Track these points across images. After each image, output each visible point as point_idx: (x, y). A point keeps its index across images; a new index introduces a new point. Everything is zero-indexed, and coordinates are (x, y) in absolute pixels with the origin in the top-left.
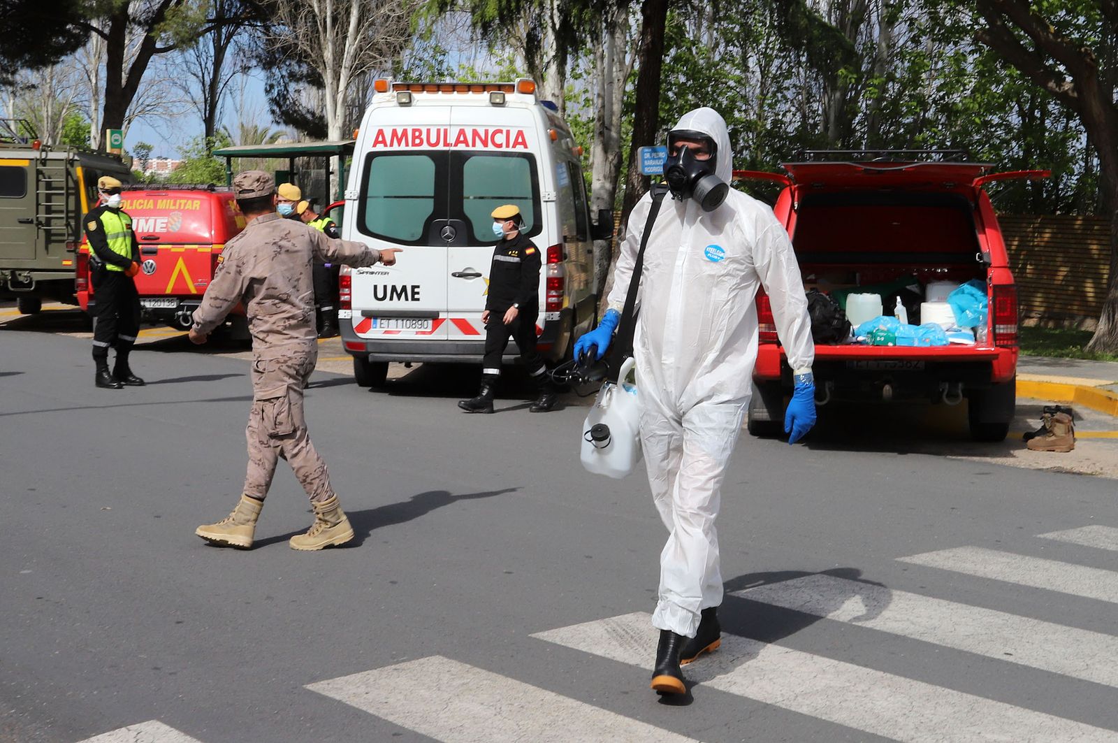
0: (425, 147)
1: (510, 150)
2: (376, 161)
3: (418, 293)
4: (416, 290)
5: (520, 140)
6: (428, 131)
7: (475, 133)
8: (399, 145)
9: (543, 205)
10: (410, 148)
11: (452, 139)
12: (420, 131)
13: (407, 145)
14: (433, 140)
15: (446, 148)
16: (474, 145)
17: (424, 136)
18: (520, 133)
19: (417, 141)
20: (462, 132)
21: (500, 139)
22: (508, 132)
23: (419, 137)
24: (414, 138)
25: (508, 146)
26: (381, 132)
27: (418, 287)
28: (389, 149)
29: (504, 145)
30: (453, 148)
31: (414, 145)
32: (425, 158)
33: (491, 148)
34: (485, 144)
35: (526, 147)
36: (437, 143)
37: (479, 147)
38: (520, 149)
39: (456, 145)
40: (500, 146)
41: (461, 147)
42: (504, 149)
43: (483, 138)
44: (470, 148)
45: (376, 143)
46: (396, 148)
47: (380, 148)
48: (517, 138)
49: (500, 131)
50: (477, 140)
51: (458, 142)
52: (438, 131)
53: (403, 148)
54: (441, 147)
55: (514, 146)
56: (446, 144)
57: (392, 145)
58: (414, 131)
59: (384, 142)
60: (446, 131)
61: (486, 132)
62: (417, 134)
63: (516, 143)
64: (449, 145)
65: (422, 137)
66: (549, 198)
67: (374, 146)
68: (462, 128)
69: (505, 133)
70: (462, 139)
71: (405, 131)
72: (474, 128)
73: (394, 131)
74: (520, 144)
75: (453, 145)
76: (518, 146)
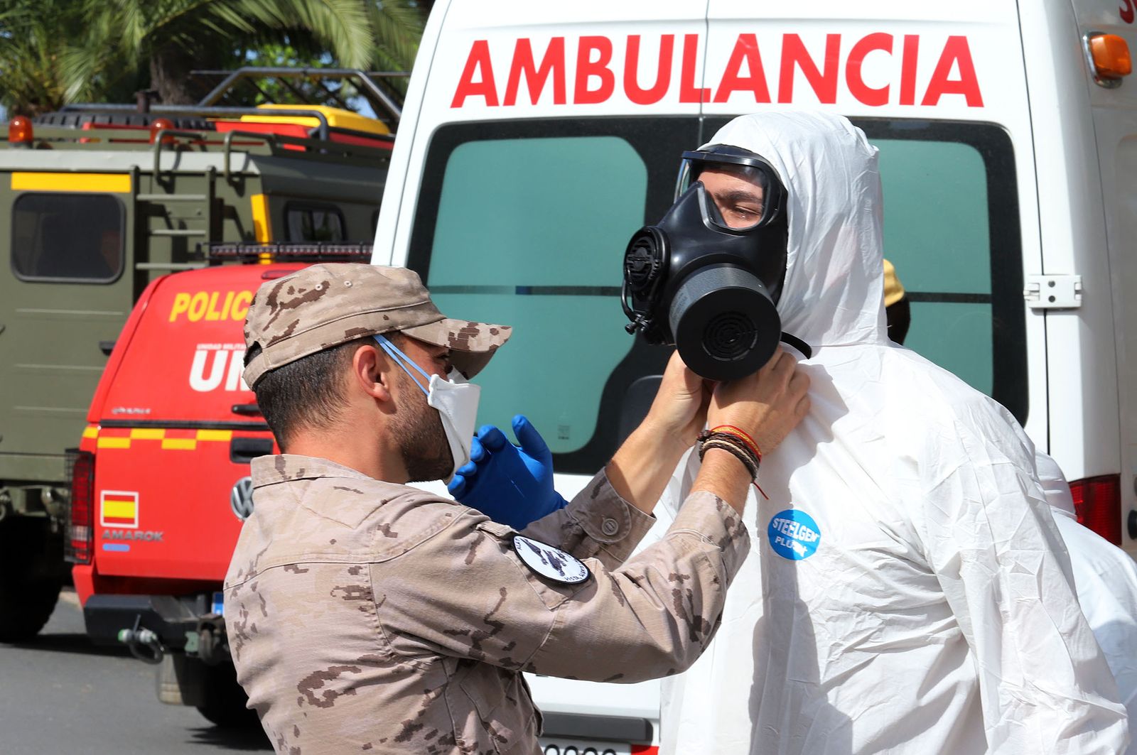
0: (619, 105)
1: (918, 111)
2: (463, 156)
5: (955, 74)
6: (633, 43)
7: (793, 49)
8: (535, 98)
9: (1033, 323)
10: (572, 109)
11: (708, 77)
12: (605, 46)
13: (560, 98)
14: (647, 79)
15: (691, 109)
16: (786, 96)
17: (617, 65)
18: (957, 48)
19: (594, 83)
20: (747, 46)
21: (881, 69)
22: (911, 44)
23: (601, 69)
24: (584, 69)
25: (907, 98)
26: (480, 52)
28: (501, 112)
29: (895, 94)
30: (713, 109)
31: (583, 96)
32: (621, 153)
35: (975, 99)
36: (659, 91)
38: (952, 108)
39: (722, 96)
40: (880, 97)
42: (893, 109)
43: (820, 64)
45: (465, 89)
46: (523, 109)
47: (476, 110)
48: (943, 68)
49: (879, 42)
51: (731, 83)
52: (667, 42)
53: (546, 108)
54: (671, 105)
55: (931, 99)
56: (689, 93)
57: (510, 100)
58: (586, 44)
59: (487, 89)
60: (691, 41)
61: (833, 43)
62: (595, 55)
63: (939, 86)
64: (702, 96)
65: (609, 66)
66: (1052, 299)
67: (458, 102)
68: (747, 30)
69: (898, 46)
70: (744, 72)
71: (557, 46)
72: (791, 30)
73: (523, 47)
74: (954, 88)
75: (713, 95)
76: (945, 98)
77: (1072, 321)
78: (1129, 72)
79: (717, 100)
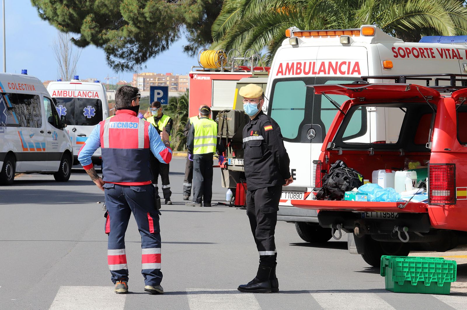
0: (302, 75)
1: (350, 76)
2: (278, 84)
3: (295, 175)
4: (294, 172)
5: (356, 69)
6: (305, 63)
7: (330, 64)
8: (289, 74)
9: (368, 114)
10: (295, 76)
11: (317, 70)
12: (301, 64)
13: (293, 74)
14: (307, 70)
15: (314, 76)
16: (329, 73)
17: (302, 68)
18: (357, 64)
19: (299, 71)
20: (323, 64)
21: (344, 68)
22: (349, 63)
23: (300, 68)
24: (297, 68)
25: (348, 73)
26: (281, 65)
27: (295, 170)
28: (284, 77)
29: (346, 72)
30: (317, 76)
31: (297, 73)
32: (302, 83)
33: (339, 75)
34: (335, 73)
35: (359, 73)
36: (309, 72)
37: (332, 74)
38: (356, 75)
39: (319, 73)
40: (343, 73)
41: (322, 75)
42: (346, 75)
43: (334, 67)
44: (327, 75)
45: (279, 72)
46: (287, 76)
47: (280, 76)
48: (354, 68)
49: (344, 63)
50: (331, 70)
51: (320, 71)
52: (310, 63)
53: (291, 76)
54: (311, 75)
55: (352, 73)
56: (313, 73)
57: (285, 74)
58: (298, 64)
59: (282, 72)
60: (314, 63)
61: (337, 63)
62: (299, 66)
63: (354, 71)
64: (315, 73)
65: (301, 68)
66: (371, 109)
67: (277, 75)
68: (323, 61)
69: (347, 64)
70: (322, 69)
71: (293, 64)
72: (330, 61)
73: (288, 64)
74: (356, 71)
75: (317, 73)
76: (355, 73)
77: (375, 113)
78: (392, 67)
79: (318, 74)
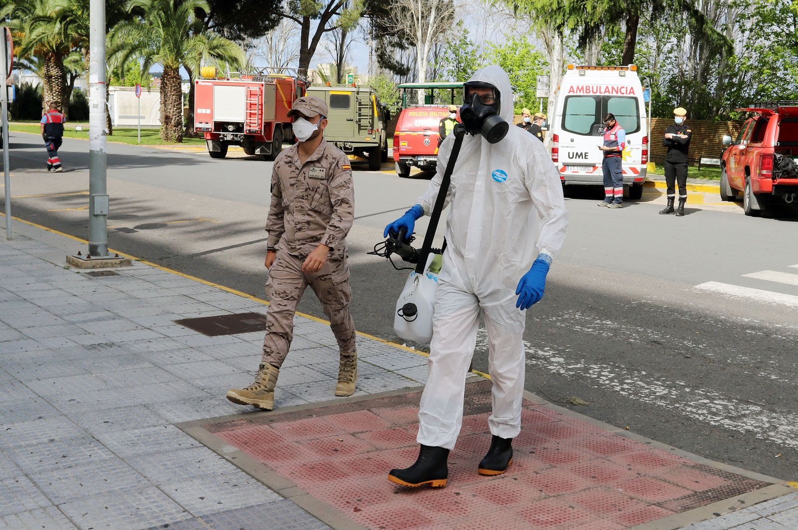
0: (591, 94)
1: (628, 95)
2: (569, 99)
4: (586, 155)
5: (632, 91)
6: (593, 87)
7: (613, 88)
9: (641, 119)
10: (585, 94)
11: (603, 91)
12: (589, 87)
13: (583, 93)
14: (595, 91)
16: (612, 93)
17: (591, 89)
18: (632, 88)
19: (588, 91)
20: (607, 87)
21: (623, 91)
22: (627, 88)
23: (589, 89)
24: (586, 90)
26: (572, 87)
27: (586, 153)
28: (575, 94)
29: (625, 93)
30: (603, 94)
31: (586, 92)
32: (592, 99)
33: (619, 94)
34: (617, 93)
35: (634, 94)
36: (596, 92)
37: (615, 94)
38: (632, 95)
40: (623, 94)
41: (607, 94)
42: (625, 95)
43: (616, 90)
44: (611, 95)
45: (570, 91)
46: (578, 94)
47: (571, 94)
48: (630, 91)
49: (624, 87)
50: (614, 91)
51: (605, 92)
52: (597, 87)
53: (581, 94)
54: (598, 94)
56: (600, 93)
58: (586, 87)
59: (573, 91)
60: (600, 87)
61: (618, 87)
63: (630, 93)
67: (569, 93)
69: (625, 88)
70: (607, 90)
71: (582, 87)
72: (612, 86)
73: (578, 86)
74: (632, 93)
